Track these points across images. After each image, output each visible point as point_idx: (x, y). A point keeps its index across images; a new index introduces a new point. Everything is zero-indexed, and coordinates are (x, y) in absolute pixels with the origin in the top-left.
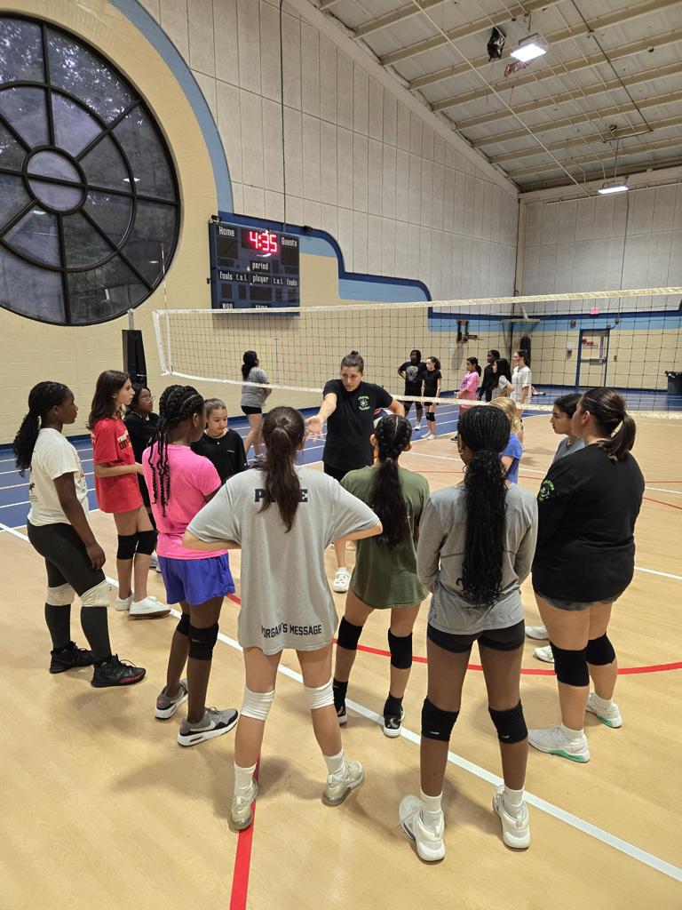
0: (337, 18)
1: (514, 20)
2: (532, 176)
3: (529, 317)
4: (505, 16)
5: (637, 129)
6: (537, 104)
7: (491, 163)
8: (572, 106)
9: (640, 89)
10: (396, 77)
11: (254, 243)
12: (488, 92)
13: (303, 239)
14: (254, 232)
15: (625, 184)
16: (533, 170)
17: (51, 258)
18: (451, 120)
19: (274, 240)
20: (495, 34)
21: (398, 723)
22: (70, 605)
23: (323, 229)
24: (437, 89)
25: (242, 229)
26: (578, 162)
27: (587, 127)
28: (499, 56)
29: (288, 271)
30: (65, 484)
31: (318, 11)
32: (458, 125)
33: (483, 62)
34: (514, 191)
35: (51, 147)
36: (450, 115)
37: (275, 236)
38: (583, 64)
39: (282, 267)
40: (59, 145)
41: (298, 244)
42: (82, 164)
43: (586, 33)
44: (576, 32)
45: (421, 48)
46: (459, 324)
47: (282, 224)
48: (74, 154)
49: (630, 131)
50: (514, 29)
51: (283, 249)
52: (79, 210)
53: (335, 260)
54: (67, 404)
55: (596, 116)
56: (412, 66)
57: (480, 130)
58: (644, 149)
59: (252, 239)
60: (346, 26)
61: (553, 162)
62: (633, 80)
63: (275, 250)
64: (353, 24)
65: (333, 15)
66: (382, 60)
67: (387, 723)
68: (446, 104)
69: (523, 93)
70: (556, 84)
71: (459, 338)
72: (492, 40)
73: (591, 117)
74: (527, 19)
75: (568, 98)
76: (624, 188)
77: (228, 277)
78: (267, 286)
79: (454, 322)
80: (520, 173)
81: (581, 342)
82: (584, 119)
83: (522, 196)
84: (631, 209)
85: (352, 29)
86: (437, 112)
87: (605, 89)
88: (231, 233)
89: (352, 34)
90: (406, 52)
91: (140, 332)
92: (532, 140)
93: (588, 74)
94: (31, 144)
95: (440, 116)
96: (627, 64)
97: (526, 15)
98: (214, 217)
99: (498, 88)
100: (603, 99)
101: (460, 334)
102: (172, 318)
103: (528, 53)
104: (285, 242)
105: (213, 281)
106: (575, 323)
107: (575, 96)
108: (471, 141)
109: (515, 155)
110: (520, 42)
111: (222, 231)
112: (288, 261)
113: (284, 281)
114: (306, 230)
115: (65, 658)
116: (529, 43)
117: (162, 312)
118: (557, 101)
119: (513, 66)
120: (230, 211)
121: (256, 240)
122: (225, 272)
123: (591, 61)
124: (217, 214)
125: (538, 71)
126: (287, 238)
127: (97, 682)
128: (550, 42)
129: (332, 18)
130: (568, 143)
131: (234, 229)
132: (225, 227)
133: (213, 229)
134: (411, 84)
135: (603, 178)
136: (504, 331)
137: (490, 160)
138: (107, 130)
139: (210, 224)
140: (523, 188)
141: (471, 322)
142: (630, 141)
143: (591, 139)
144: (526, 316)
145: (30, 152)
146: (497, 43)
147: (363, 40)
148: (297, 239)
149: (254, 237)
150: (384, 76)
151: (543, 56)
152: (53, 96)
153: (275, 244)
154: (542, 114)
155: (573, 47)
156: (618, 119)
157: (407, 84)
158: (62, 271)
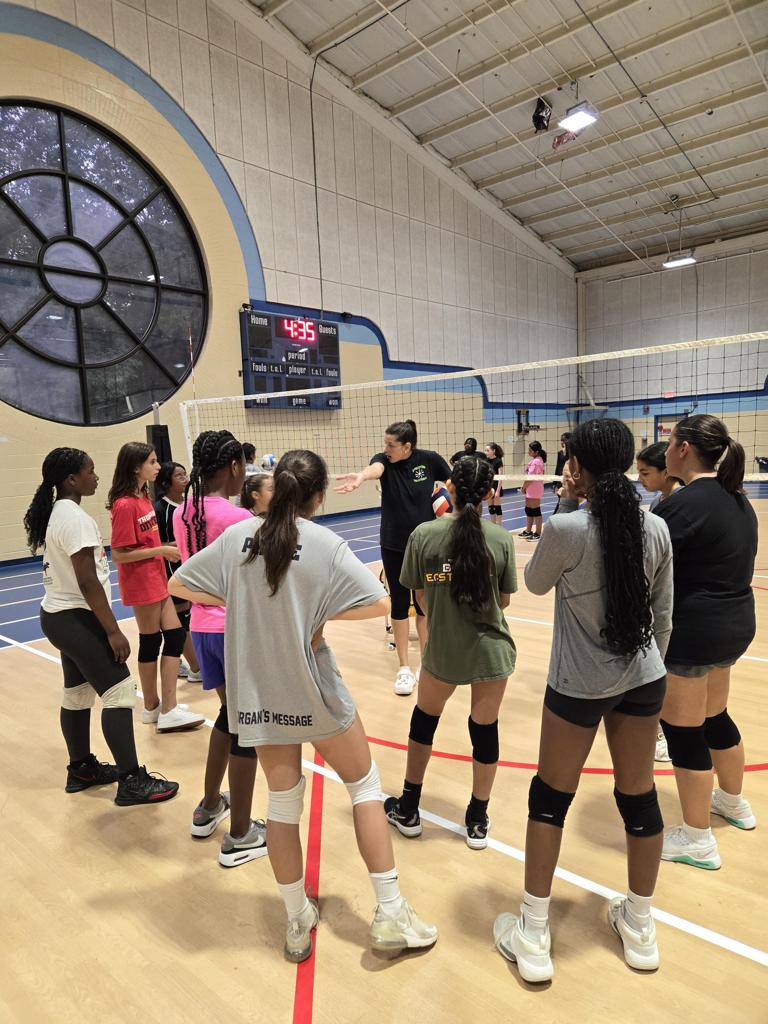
0: (371, 98)
1: (559, 89)
2: (589, 253)
3: (597, 404)
4: (551, 85)
5: (701, 198)
6: (589, 177)
7: (543, 241)
8: (628, 177)
9: (702, 155)
10: (436, 155)
11: (289, 332)
12: (537, 166)
13: (342, 326)
14: (289, 320)
15: (692, 256)
16: (590, 247)
17: (68, 353)
18: (497, 198)
19: (310, 328)
20: (540, 105)
21: (484, 832)
22: (89, 710)
23: (364, 316)
24: (481, 167)
25: (276, 317)
26: (638, 236)
27: (646, 198)
28: (546, 128)
29: (327, 360)
30: (83, 560)
31: (349, 91)
32: (505, 203)
33: (529, 136)
34: (570, 271)
35: (69, 237)
36: (496, 192)
37: (311, 324)
38: (636, 131)
39: (320, 357)
40: (78, 234)
41: (337, 331)
42: (104, 254)
43: (638, 99)
44: (627, 98)
45: (461, 125)
46: (519, 414)
47: (319, 311)
48: (93, 243)
49: (693, 200)
50: (559, 99)
51: (321, 337)
52: (99, 302)
53: (379, 348)
54: (84, 472)
55: (654, 186)
56: (453, 143)
57: (529, 207)
58: (710, 219)
59: (287, 328)
60: (381, 106)
61: (612, 237)
62: (692, 146)
63: (313, 339)
64: (389, 102)
65: (367, 95)
66: (420, 139)
67: (470, 832)
68: (493, 181)
69: (574, 166)
70: (608, 154)
71: (520, 430)
72: (538, 111)
73: (650, 187)
74: (574, 87)
75: (623, 168)
76: (691, 261)
77: (262, 368)
78: (305, 377)
79: (512, 412)
80: (575, 251)
81: (657, 429)
82: (642, 190)
83: (578, 275)
84: (700, 283)
85: (387, 109)
86: (483, 190)
87: (662, 157)
88: (264, 322)
89: (387, 113)
90: (446, 129)
91: (166, 427)
92: (586, 215)
93: (643, 143)
94: (47, 233)
95: (486, 194)
96: (685, 129)
97: (573, 83)
98: (245, 306)
99: (547, 163)
100: (659, 167)
101: (520, 425)
102: (201, 408)
103: (577, 122)
104: (323, 330)
105: (245, 373)
106: (648, 409)
107: (631, 165)
108: (520, 219)
109: (568, 232)
110: (568, 111)
111: (254, 319)
112: (327, 350)
113: (324, 372)
114: (345, 317)
115: (83, 774)
116: (577, 111)
117: (190, 403)
118: (611, 172)
119: (563, 136)
120: (263, 299)
121: (291, 329)
122: (258, 364)
123: (646, 128)
124: (248, 302)
125: (587, 142)
126: (325, 325)
127: (121, 800)
128: (600, 110)
129: (365, 98)
130: (626, 216)
131: (268, 317)
132: (258, 316)
133: (244, 317)
134: (453, 162)
135: (666, 252)
136: (569, 421)
137: (542, 238)
138: (128, 217)
139: (241, 314)
140: (580, 266)
141: (531, 412)
142: (694, 210)
143: (651, 211)
144: (592, 402)
145: (45, 242)
146: (543, 114)
147: (398, 119)
148: (335, 327)
149: (289, 325)
150: (423, 155)
151: (595, 126)
152: (71, 185)
153: (312, 332)
154: (595, 188)
155: (625, 115)
156: (679, 188)
157: (448, 163)
158: (80, 368)
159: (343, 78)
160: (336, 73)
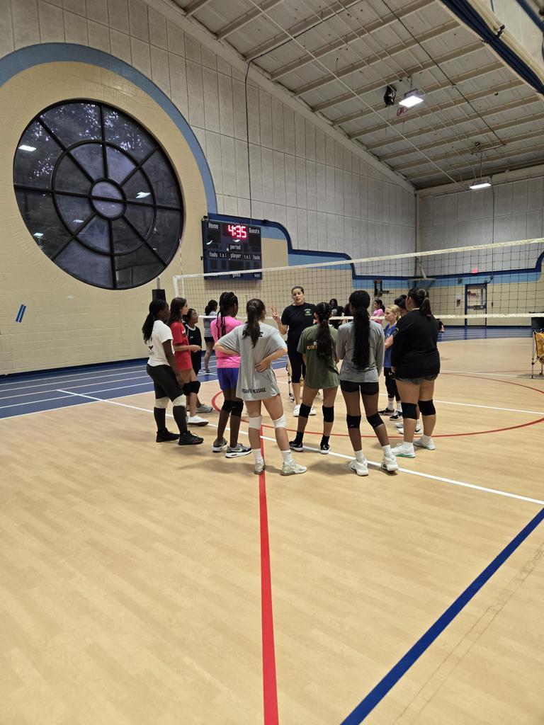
0: (283, 85)
1: (401, 81)
2: (424, 178)
3: (427, 277)
4: (395, 78)
5: (494, 144)
6: (421, 132)
7: (393, 171)
8: (447, 132)
9: (492, 119)
10: (323, 118)
11: (231, 233)
12: (386, 126)
13: (263, 229)
15: (488, 182)
16: (425, 174)
18: (362, 144)
19: (244, 230)
20: (389, 90)
21: (328, 449)
22: (165, 409)
23: (277, 222)
24: (352, 125)
25: (224, 224)
26: (455, 168)
27: (459, 144)
28: (392, 104)
29: (254, 250)
30: (166, 345)
31: (269, 82)
32: (368, 147)
33: (382, 107)
34: (411, 189)
35: (106, 179)
36: (362, 141)
37: (245, 227)
38: (450, 105)
39: (249, 248)
40: (111, 177)
41: (260, 232)
42: (124, 188)
43: (449, 87)
44: (443, 85)
45: (340, 100)
46: (376, 283)
47: (249, 219)
48: (119, 183)
49: (489, 146)
50: (402, 86)
51: (250, 235)
52: (122, 217)
53: (286, 241)
54: (165, 310)
56: (334, 111)
57: (384, 149)
58: (502, 157)
60: (289, 90)
61: (437, 168)
62: (487, 113)
63: (245, 237)
64: (294, 86)
65: (280, 84)
66: (313, 109)
67: (322, 448)
68: (360, 134)
69: (411, 125)
70: (434, 118)
71: (376, 294)
72: (387, 94)
73: (461, 138)
74: (410, 79)
75: (442, 127)
76: (487, 185)
77: (215, 255)
78: (241, 260)
79: (371, 282)
80: (415, 176)
81: (467, 293)
82: (455, 139)
83: (417, 192)
84: (496, 198)
85: (293, 91)
86: (353, 139)
87: (468, 120)
88: (216, 227)
89: (292, 94)
90: (329, 103)
91: (164, 291)
93: (457, 111)
94: (94, 177)
95: (356, 142)
96: (482, 103)
97: (408, 77)
98: (205, 217)
99: (393, 123)
100: (468, 126)
101: (376, 290)
102: (186, 280)
103: (411, 102)
104: (251, 231)
105: (205, 258)
106: (461, 280)
107: (447, 125)
108: (378, 157)
109: (410, 165)
110: (405, 94)
111: (211, 226)
112: (253, 244)
113: (252, 257)
114: (265, 223)
115: (163, 436)
116: (412, 95)
117: (179, 277)
118: (435, 129)
119: (402, 109)
120: (215, 213)
122: (213, 252)
123: (456, 103)
124: (207, 215)
125: (418, 112)
126: (252, 228)
127: (180, 443)
128: (426, 93)
130: (447, 155)
131: (219, 224)
132: (213, 223)
133: (204, 224)
134: (334, 122)
135: (474, 178)
137: (393, 168)
138: (138, 165)
139: (202, 222)
140: (418, 186)
141: (384, 282)
142: (491, 152)
143: (463, 152)
144: (424, 275)
145: (93, 183)
146: (391, 95)
147: (300, 97)
148: (259, 229)
149: (231, 228)
150: (316, 119)
151: (421, 104)
152: (107, 148)
154: (426, 138)
155: (443, 95)
156: (480, 138)
157: (331, 123)
158: (111, 255)
159: (265, 74)
160: (261, 71)
